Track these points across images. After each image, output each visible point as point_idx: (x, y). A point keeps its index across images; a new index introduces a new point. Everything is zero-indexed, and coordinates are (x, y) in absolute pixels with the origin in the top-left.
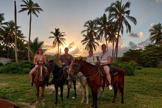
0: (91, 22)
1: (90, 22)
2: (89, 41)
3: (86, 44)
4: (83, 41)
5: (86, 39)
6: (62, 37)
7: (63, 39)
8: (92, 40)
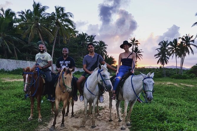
0: (165, 42)
1: (163, 42)
2: (161, 56)
3: (159, 58)
4: (155, 55)
5: (159, 54)
6: (139, 53)
7: (140, 54)
8: (164, 55)
